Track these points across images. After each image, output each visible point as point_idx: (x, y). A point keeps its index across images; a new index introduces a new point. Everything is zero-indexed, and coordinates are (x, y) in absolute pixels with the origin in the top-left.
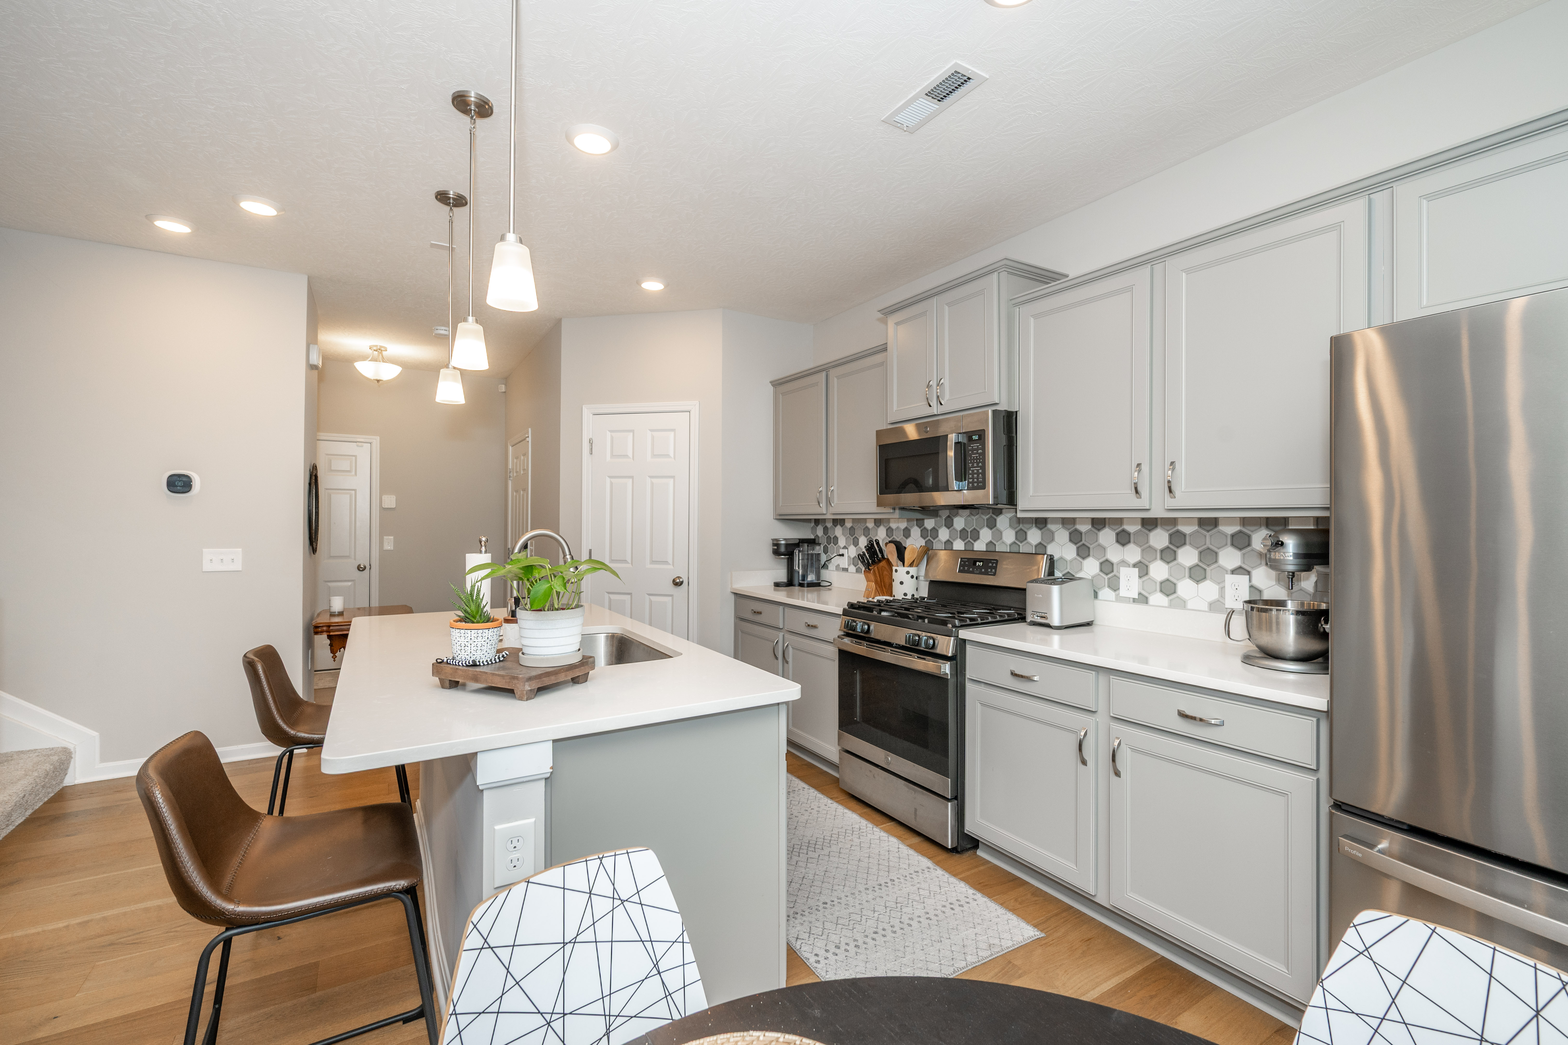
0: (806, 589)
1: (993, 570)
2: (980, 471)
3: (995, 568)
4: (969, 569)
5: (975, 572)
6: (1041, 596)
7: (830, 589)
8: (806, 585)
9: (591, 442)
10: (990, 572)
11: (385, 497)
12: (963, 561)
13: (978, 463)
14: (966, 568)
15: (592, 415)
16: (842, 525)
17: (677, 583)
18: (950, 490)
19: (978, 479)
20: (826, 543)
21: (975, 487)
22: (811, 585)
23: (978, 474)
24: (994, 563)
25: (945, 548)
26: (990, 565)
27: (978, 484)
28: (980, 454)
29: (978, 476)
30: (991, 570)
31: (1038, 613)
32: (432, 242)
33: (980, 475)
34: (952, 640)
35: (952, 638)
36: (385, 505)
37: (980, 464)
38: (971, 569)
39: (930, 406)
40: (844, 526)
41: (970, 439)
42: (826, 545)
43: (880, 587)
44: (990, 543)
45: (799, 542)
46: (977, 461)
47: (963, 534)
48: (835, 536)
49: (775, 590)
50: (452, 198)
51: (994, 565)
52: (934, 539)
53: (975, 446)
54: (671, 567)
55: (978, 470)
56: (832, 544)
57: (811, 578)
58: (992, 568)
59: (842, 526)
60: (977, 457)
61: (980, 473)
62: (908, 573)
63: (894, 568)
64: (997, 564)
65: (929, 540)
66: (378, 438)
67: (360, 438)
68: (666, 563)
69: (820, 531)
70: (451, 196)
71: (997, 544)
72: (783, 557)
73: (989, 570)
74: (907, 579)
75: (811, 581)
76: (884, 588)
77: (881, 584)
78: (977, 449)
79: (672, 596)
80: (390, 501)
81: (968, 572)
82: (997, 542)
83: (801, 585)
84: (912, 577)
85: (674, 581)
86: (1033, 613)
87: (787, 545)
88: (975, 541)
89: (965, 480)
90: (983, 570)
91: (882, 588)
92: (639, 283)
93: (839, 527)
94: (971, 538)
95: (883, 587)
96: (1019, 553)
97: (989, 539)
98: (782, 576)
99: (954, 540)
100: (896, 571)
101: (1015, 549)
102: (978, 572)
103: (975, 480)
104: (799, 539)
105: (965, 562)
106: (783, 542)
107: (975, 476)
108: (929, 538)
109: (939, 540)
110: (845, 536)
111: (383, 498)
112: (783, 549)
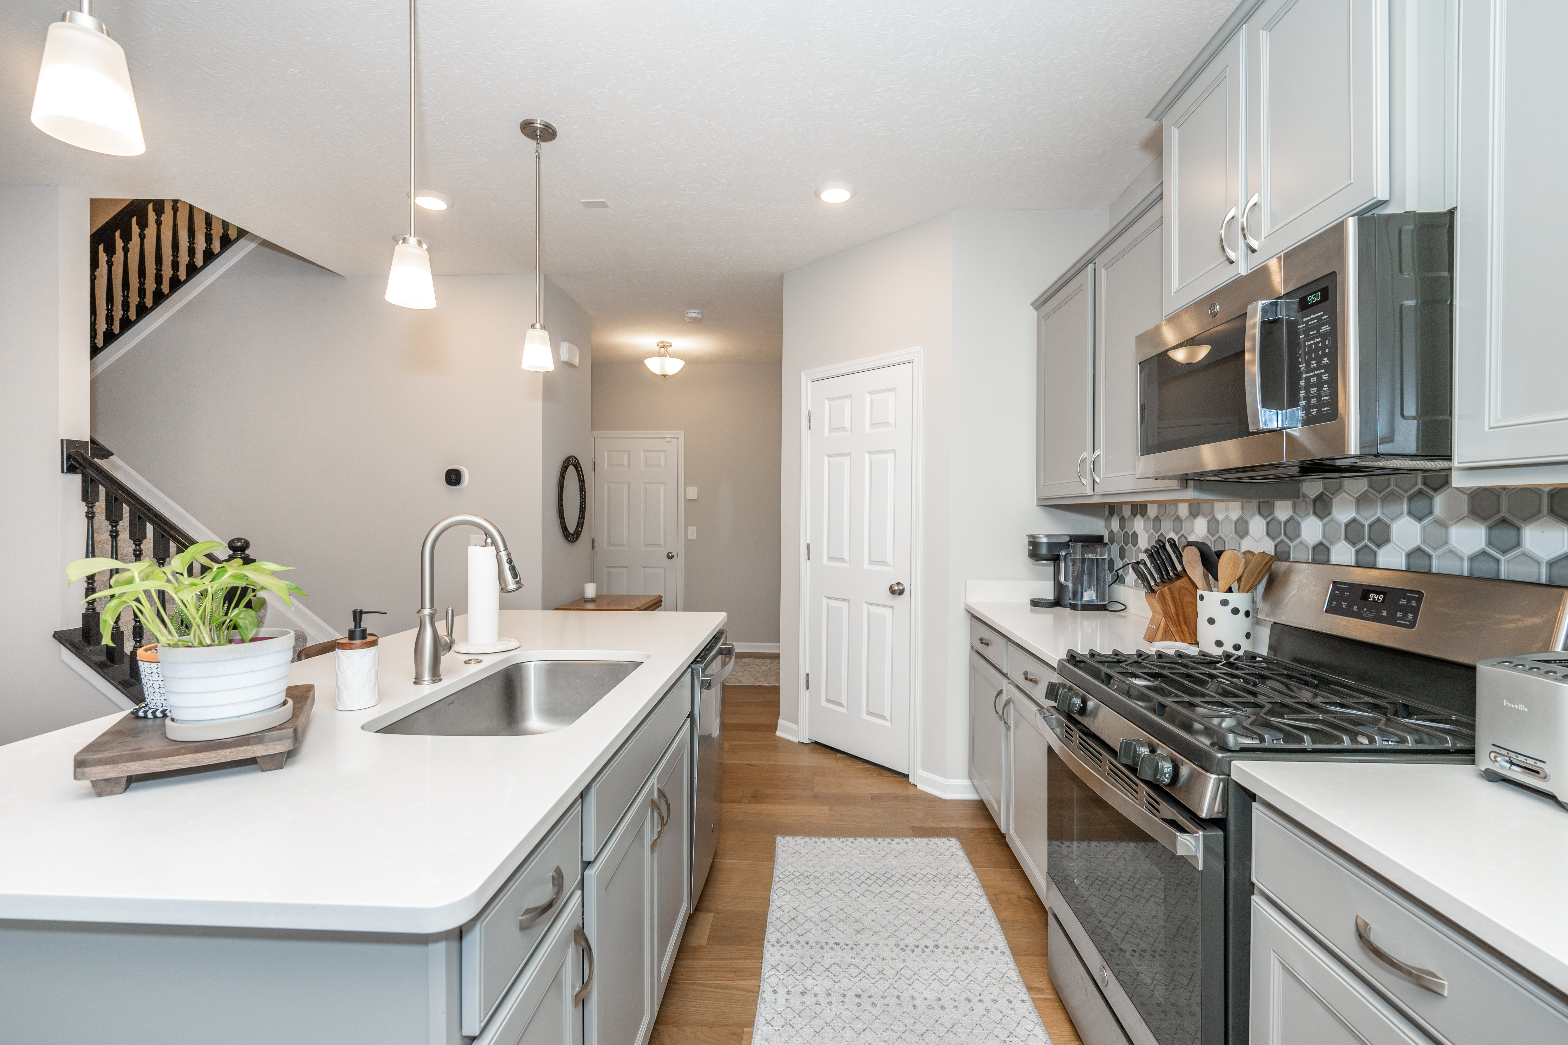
0: (1079, 613)
1: (1410, 616)
2: (1325, 377)
3: (1415, 611)
4: (1350, 606)
5: (1364, 615)
6: (1522, 708)
7: (1124, 617)
8: (1079, 608)
9: (809, 416)
10: (1399, 619)
11: (689, 489)
12: (1338, 589)
13: (1319, 359)
14: (1344, 604)
15: (810, 382)
16: (1143, 514)
17: (897, 591)
18: (1251, 430)
19: (1319, 396)
20: (1122, 543)
21: (1314, 416)
22: (1088, 607)
23: (1319, 385)
24: (1414, 598)
25: (1313, 559)
26: (1403, 602)
27: (1319, 411)
28: (1324, 336)
29: (1320, 389)
30: (1405, 615)
31: (1511, 754)
32: (582, 201)
33: (1325, 388)
34: (1212, 781)
35: (1214, 776)
36: (689, 497)
37: (1325, 361)
38: (1355, 608)
39: (1232, 262)
40: (1146, 516)
41: (1304, 305)
42: (1122, 546)
43: (1174, 625)
44: (1416, 553)
45: (1070, 541)
46: (1317, 354)
47: (1352, 532)
48: (1134, 532)
49: (1031, 611)
50: (540, 128)
51: (1413, 603)
52: (1292, 540)
53: (1312, 318)
54: (891, 569)
55: (1319, 377)
56: (1130, 544)
57: (1089, 596)
58: (1406, 609)
59: (1143, 516)
60: (1316, 344)
61: (1326, 382)
62: (1225, 603)
63: (1199, 592)
64: (1419, 600)
65: (1282, 541)
66: (683, 433)
67: (669, 434)
68: (885, 563)
69: (1115, 524)
70: (538, 126)
71: (1434, 554)
72: (1044, 562)
73: (1399, 614)
74: (1223, 614)
75: (1088, 601)
76: (1184, 626)
77: (1178, 618)
78: (1318, 327)
79: (891, 607)
80: (693, 493)
81: (1348, 613)
82: (1435, 549)
83: (1074, 607)
84: (1235, 611)
85: (891, 587)
86: (1497, 749)
87: (1050, 545)
88: (1379, 546)
89: (1294, 403)
90: (1384, 613)
91: (1180, 625)
92: (817, 195)
93: (1139, 516)
94: (1370, 539)
95: (1183, 623)
96: (1497, 580)
97: (1415, 541)
98: (1047, 591)
99: (1332, 543)
100: (1202, 598)
101: (1485, 568)
102: (1371, 616)
103: (1314, 401)
104: (1071, 536)
105: (1342, 591)
106: (1044, 540)
107: (1314, 390)
108: (1283, 537)
109: (1301, 542)
110: (1147, 532)
111: (687, 490)
112: (1044, 551)
